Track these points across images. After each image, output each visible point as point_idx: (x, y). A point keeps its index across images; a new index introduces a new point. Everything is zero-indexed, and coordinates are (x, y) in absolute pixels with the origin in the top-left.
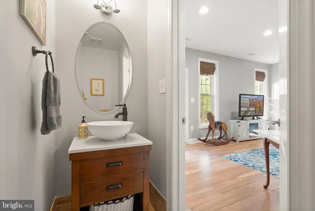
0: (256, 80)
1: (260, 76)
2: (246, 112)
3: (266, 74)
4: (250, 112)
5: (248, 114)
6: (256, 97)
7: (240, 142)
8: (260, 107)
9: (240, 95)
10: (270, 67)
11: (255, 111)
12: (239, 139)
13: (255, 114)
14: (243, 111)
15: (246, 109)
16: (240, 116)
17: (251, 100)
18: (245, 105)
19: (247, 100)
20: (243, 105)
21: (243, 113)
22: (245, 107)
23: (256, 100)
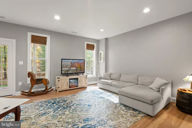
0: (87, 49)
1: (90, 47)
2: (68, 70)
3: (95, 46)
4: (71, 71)
5: (70, 72)
6: (77, 60)
7: (59, 92)
8: (81, 67)
9: (62, 59)
10: (98, 41)
11: (77, 70)
12: (58, 90)
13: (76, 72)
14: (64, 70)
15: (67, 69)
16: (62, 74)
17: (73, 63)
18: (66, 66)
19: (68, 63)
20: (64, 66)
21: (65, 71)
22: (67, 67)
23: (77, 62)
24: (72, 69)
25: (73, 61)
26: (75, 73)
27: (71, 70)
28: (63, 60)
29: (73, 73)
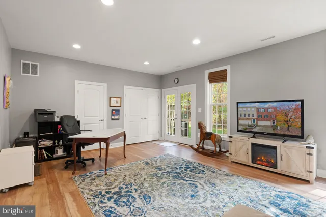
2: (250, 126)
4: (257, 128)
6: (275, 104)
9: (238, 103)
11: (274, 127)
12: (231, 158)
13: (272, 132)
15: (250, 122)
16: (238, 131)
17: (262, 110)
18: (247, 117)
19: (252, 110)
20: (243, 116)
21: (244, 127)
22: (248, 119)
23: (275, 109)
24: (260, 123)
25: (262, 105)
26: (269, 134)
27: (257, 125)
28: (240, 105)
29: (262, 133)
